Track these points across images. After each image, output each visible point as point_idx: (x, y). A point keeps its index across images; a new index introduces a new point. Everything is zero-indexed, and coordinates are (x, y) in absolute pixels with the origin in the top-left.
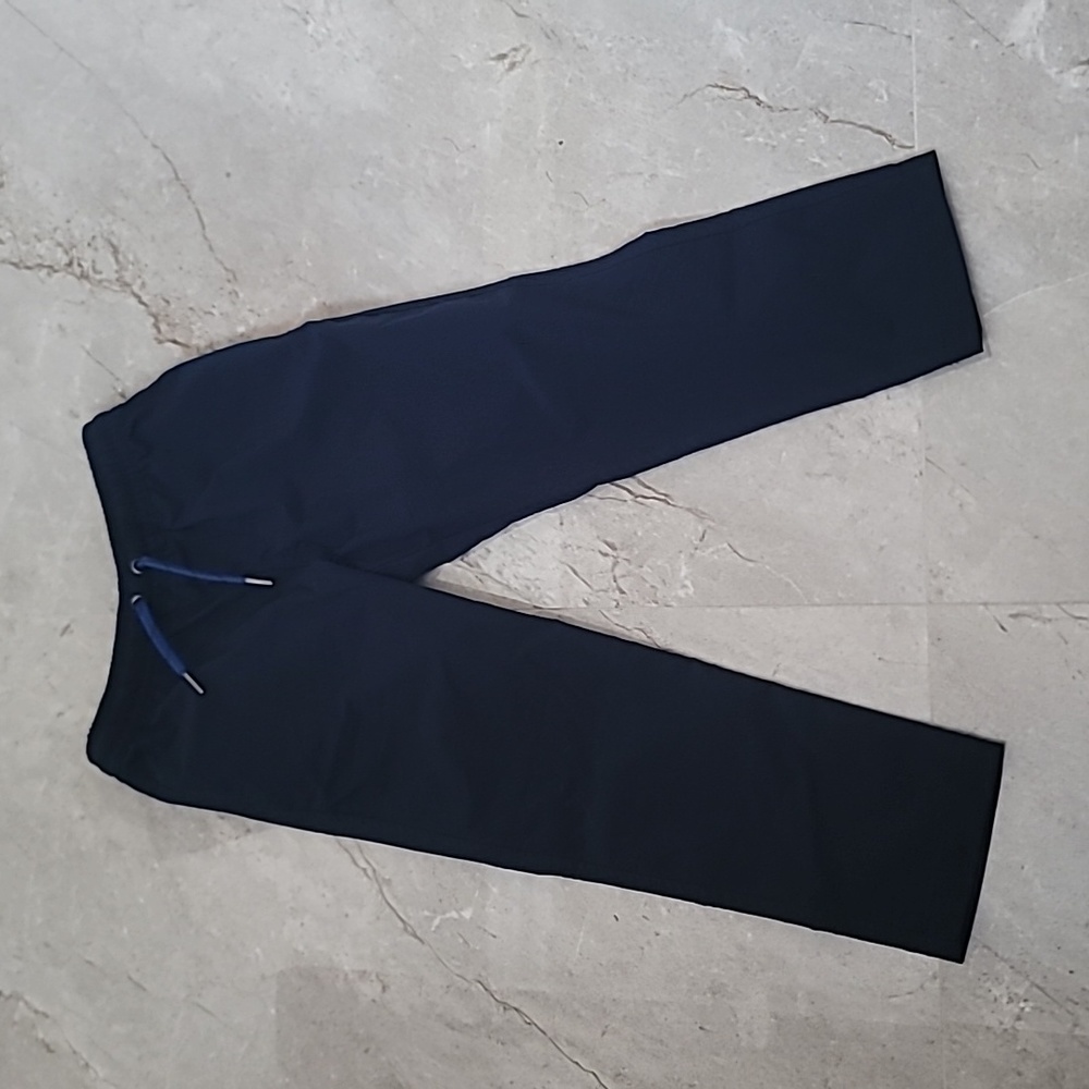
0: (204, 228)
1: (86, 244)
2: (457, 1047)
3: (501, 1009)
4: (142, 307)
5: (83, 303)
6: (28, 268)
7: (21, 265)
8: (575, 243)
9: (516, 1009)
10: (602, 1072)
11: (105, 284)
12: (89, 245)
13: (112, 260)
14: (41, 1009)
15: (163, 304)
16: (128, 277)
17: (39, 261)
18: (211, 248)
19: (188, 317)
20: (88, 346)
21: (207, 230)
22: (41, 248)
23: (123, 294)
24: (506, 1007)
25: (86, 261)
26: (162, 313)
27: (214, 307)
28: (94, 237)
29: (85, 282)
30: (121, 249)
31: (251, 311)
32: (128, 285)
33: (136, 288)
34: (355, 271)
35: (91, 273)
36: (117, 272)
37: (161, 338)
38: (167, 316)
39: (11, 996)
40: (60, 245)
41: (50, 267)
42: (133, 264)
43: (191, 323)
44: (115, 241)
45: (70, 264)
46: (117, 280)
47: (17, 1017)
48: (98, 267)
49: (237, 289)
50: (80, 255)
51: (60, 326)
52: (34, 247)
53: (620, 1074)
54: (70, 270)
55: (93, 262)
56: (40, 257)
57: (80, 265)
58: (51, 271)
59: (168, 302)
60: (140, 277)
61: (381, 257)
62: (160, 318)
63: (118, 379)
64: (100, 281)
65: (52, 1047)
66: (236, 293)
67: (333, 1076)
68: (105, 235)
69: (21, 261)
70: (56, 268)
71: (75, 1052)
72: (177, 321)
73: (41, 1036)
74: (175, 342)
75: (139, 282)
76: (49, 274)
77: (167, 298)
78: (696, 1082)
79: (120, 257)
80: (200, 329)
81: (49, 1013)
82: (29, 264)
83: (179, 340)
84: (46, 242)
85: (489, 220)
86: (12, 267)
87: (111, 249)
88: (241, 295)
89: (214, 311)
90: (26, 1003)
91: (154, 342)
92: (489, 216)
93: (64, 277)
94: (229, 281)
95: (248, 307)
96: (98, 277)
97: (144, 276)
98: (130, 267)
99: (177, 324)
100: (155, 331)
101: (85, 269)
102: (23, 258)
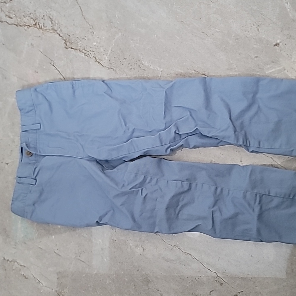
0: (82, 12)
1: (41, 18)
2: (169, 267)
3: (184, 254)
4: (61, 37)
5: (40, 36)
6: (21, 26)
7: (18, 25)
8: (208, 14)
9: (189, 254)
10: (218, 272)
11: (48, 30)
12: (42, 18)
13: (50, 23)
14: (23, 265)
15: (68, 36)
16: (56, 28)
17: (25, 24)
18: (84, 18)
19: (76, 40)
20: (41, 50)
21: (83, 13)
22: (25, 20)
23: (54, 33)
24: (186, 253)
25: (41, 23)
26: (68, 39)
27: (85, 37)
28: (44, 16)
29: (41, 30)
30: (54, 19)
31: (98, 38)
32: (56, 31)
33: (58, 32)
34: (134, 25)
35: (43, 27)
36: (52, 27)
37: (67, 47)
38: (69, 40)
39: (12, 261)
40: (32, 18)
41: (28, 25)
42: (57, 24)
43: (77, 42)
44: (51, 17)
45: (36, 24)
46: (52, 29)
47: (14, 268)
48: (45, 25)
49: (93, 31)
50: (39, 22)
51: (32, 44)
52: (23, 19)
53: (224, 272)
54: (35, 26)
55: (44, 23)
56: (25, 22)
57: (39, 25)
58: (28, 27)
59: (69, 36)
60: (60, 28)
61: (143, 20)
62: (67, 41)
63: (52, 60)
64: (46, 30)
65: (26, 277)
66: (93, 32)
67: (126, 279)
68: (48, 15)
69: (18, 24)
70: (30, 26)
71: (35, 278)
72: (73, 41)
73: (23, 273)
74: (72, 48)
75: (60, 29)
76: (28, 28)
77: (69, 34)
78: (250, 273)
79: (53, 22)
80: (80, 44)
81: (26, 265)
82: (21, 25)
83: (73, 47)
84: (27, 18)
85: (179, 8)
86: (15, 26)
87: (50, 20)
88: (95, 33)
89: (85, 38)
90: (17, 263)
91: (65, 48)
92: (179, 7)
93: (33, 28)
94: (91, 29)
95: (97, 37)
96: (45, 28)
97: (61, 28)
98: (57, 25)
99: (73, 43)
100: (65, 45)
101: (41, 26)
102: (19, 23)
